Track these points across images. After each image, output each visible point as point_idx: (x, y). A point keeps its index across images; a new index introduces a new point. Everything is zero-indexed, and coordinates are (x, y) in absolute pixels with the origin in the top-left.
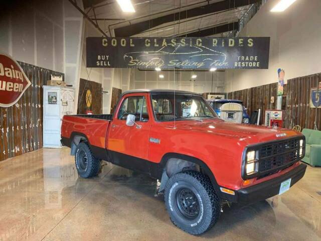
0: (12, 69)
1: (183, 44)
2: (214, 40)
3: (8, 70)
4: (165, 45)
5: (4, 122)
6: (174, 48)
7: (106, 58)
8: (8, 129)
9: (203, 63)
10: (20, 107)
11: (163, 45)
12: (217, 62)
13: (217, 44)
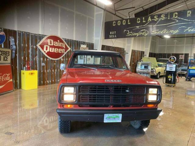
0: (58, 42)
1: (163, 18)
2: (188, 12)
3: (56, 43)
4: (150, 21)
5: (54, 67)
6: (156, 22)
7: (114, 33)
8: (56, 70)
9: (178, 30)
10: (63, 60)
11: (148, 21)
12: (190, 29)
13: (191, 15)
